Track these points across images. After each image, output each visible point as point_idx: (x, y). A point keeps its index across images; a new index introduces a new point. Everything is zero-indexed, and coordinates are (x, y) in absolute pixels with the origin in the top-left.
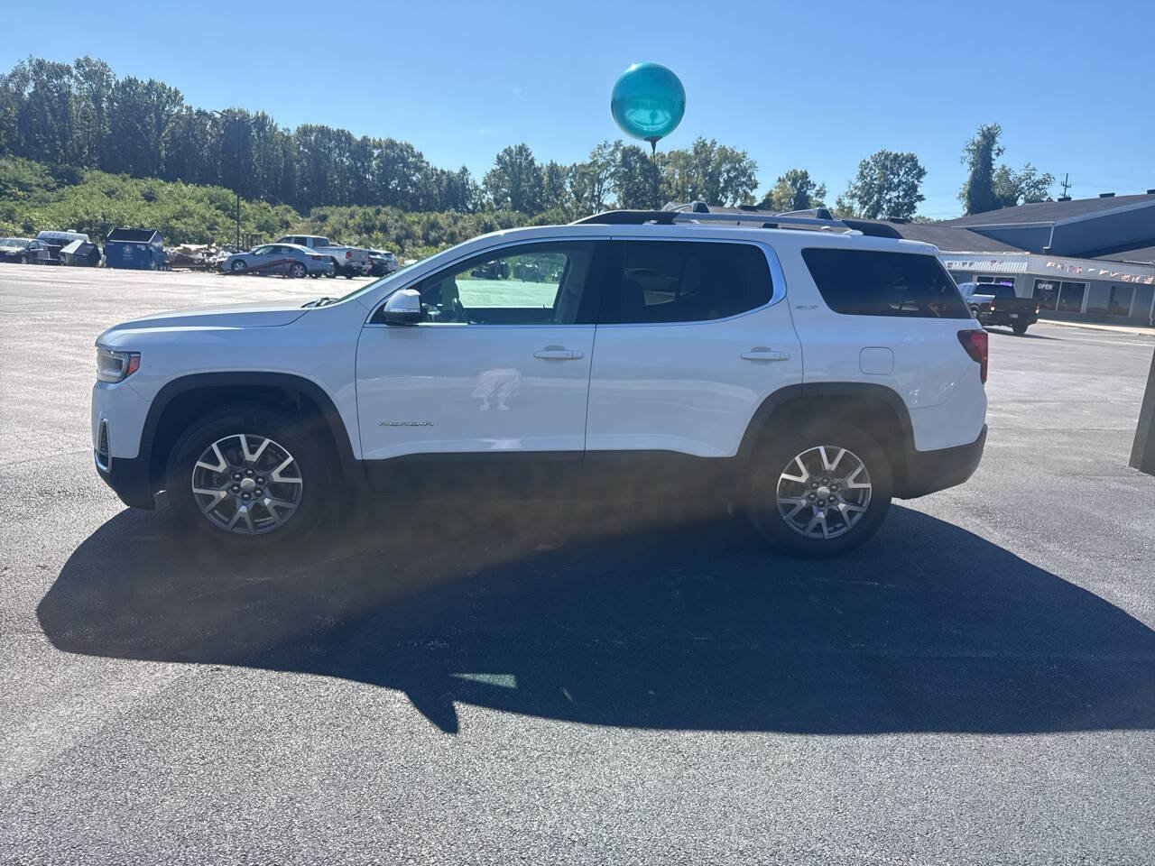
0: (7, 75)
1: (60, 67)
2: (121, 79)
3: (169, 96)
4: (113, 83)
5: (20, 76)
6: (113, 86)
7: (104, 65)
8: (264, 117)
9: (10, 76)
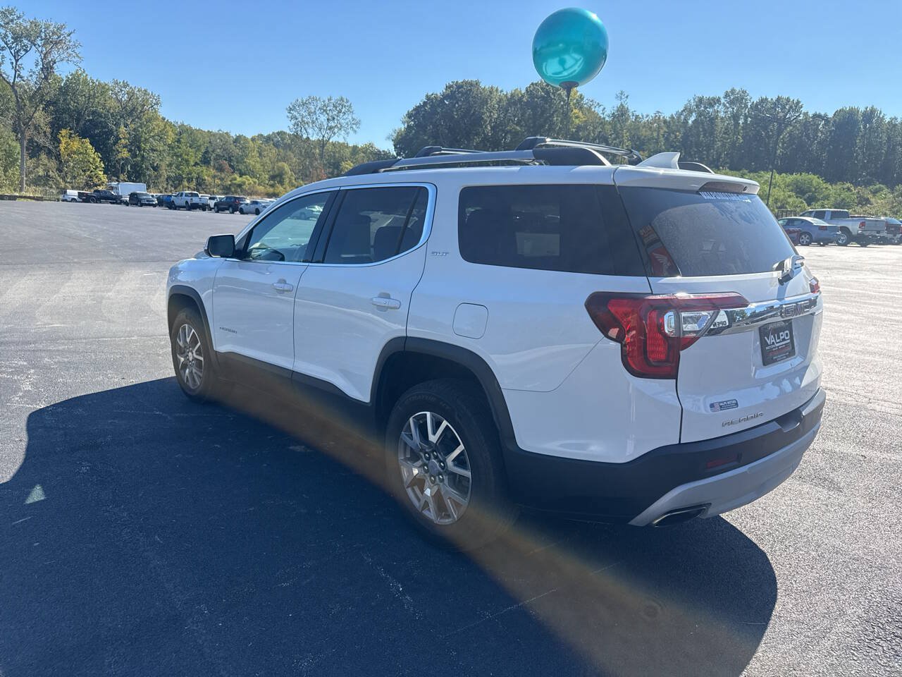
0: (680, 111)
1: (713, 99)
2: (756, 100)
3: (791, 107)
4: (749, 104)
5: (688, 110)
6: (749, 107)
7: (744, 92)
8: (873, 111)
9: (682, 111)
